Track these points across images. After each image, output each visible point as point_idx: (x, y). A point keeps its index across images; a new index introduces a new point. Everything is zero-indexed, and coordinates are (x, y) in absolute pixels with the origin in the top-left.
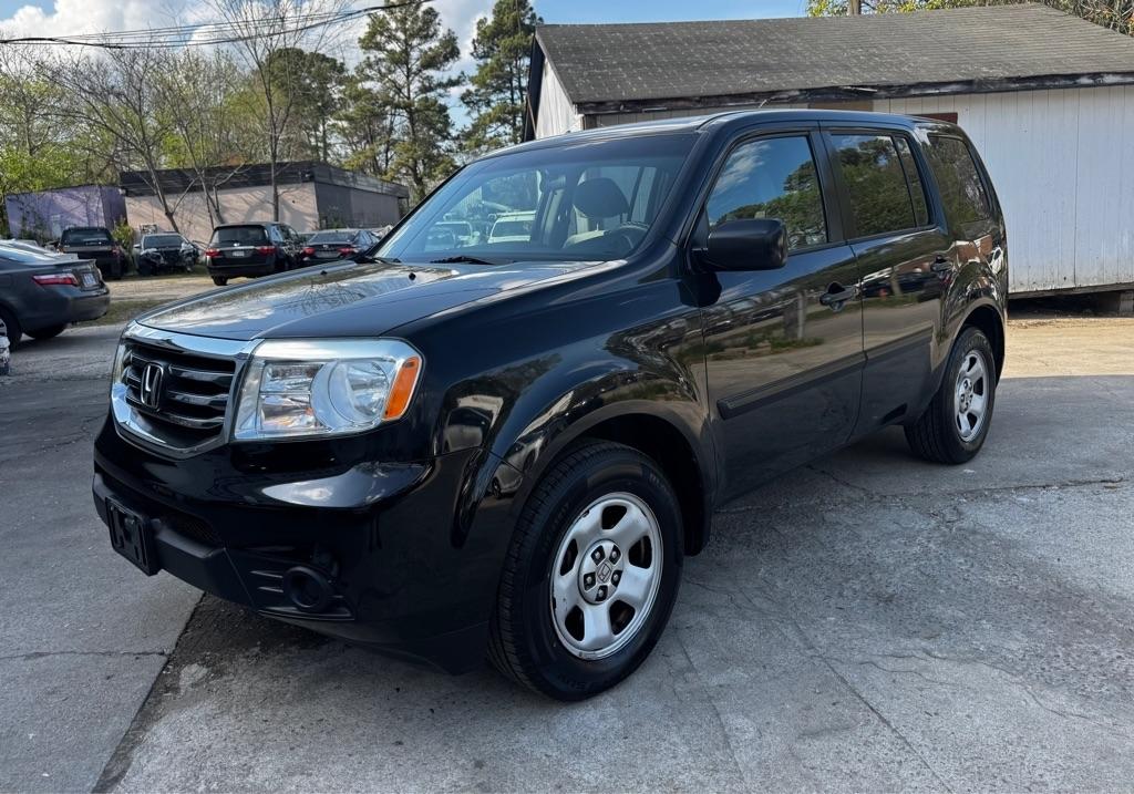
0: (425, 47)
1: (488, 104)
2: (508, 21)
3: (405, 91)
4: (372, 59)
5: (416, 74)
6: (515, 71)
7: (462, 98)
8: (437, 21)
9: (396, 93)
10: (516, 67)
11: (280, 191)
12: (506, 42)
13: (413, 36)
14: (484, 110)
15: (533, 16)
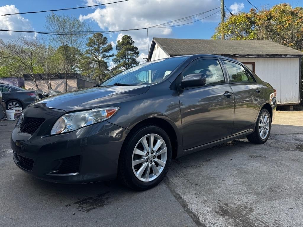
0: (103, 46)
1: (120, 62)
2: (126, 41)
3: (98, 57)
4: (90, 49)
5: (101, 53)
6: (127, 54)
7: (113, 60)
8: (107, 40)
9: (95, 58)
10: (127, 53)
11: (67, 81)
12: (125, 47)
13: (100, 44)
14: (118, 63)
15: (132, 41)
